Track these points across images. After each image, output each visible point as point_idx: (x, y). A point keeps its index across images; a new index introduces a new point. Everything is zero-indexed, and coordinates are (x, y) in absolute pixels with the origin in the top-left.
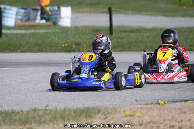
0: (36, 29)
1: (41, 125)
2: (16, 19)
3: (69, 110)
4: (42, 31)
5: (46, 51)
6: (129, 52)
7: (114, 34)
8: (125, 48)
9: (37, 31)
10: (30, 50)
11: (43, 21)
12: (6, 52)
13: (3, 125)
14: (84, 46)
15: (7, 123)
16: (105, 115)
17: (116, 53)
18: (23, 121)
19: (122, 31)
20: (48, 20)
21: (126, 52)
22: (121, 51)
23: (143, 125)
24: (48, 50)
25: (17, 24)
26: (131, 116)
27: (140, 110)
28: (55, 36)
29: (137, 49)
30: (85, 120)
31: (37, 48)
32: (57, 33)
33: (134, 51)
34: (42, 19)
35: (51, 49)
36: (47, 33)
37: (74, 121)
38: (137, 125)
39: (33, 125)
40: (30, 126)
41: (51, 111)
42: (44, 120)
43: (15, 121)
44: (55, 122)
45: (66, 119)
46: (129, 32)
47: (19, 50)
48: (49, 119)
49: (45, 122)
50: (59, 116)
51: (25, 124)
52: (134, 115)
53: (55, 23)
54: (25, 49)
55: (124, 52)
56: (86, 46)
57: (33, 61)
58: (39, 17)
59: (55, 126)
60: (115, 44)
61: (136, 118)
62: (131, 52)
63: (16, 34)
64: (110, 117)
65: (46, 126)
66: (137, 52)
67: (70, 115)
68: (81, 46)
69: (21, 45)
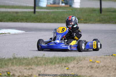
0: (58, 9)
1: (38, 66)
2: (47, 3)
3: (56, 58)
4: (60, 10)
5: (59, 23)
6: (108, 24)
7: (103, 13)
8: (106, 22)
9: (58, 10)
10: (49, 22)
11: (63, 5)
12: (35, 22)
13: (15, 66)
14: (82, 20)
15: (18, 65)
16: (77, 61)
17: (100, 24)
18: (27, 63)
19: (108, 11)
20: (66, 4)
21: (107, 24)
22: (103, 23)
23: (99, 68)
24: (60, 22)
25: (48, 6)
26: (93, 62)
27: (99, 59)
28: (67, 13)
29: (113, 22)
30: (65, 64)
31: (54, 20)
32: (69, 11)
33: (111, 23)
34: (62, 3)
35: (62, 21)
36: (62, 12)
37: (58, 64)
38: (95, 68)
39: (33, 66)
40: (31, 67)
41: (45, 58)
42: (40, 63)
43: (23, 64)
44: (47, 65)
45: (53, 63)
46: (112, 12)
47: (43, 21)
48: (43, 63)
49: (40, 65)
50: (49, 61)
51: (28, 66)
52: (95, 62)
53: (70, 6)
54: (46, 20)
55: (105, 24)
56: (83, 20)
57: (50, 28)
58: (61, 2)
59: (46, 67)
60: (101, 19)
61: (96, 64)
62: (109, 24)
63: (45, 12)
64: (80, 63)
65: (41, 67)
66: (113, 24)
67: (56, 60)
68: (80, 20)
69: (44, 18)
